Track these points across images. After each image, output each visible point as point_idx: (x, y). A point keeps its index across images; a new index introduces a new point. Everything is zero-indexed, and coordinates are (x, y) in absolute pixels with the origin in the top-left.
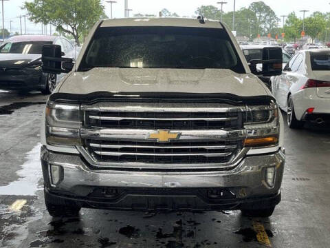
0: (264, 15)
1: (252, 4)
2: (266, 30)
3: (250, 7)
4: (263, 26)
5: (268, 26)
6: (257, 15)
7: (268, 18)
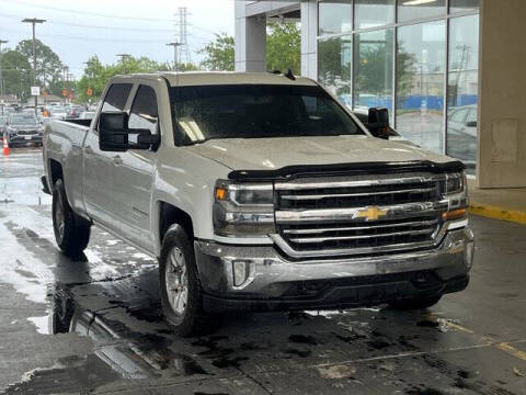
0: (41, 60)
1: (21, 43)
2: (47, 84)
3: (18, 48)
4: (42, 78)
5: (50, 78)
6: (30, 60)
7: (48, 65)
